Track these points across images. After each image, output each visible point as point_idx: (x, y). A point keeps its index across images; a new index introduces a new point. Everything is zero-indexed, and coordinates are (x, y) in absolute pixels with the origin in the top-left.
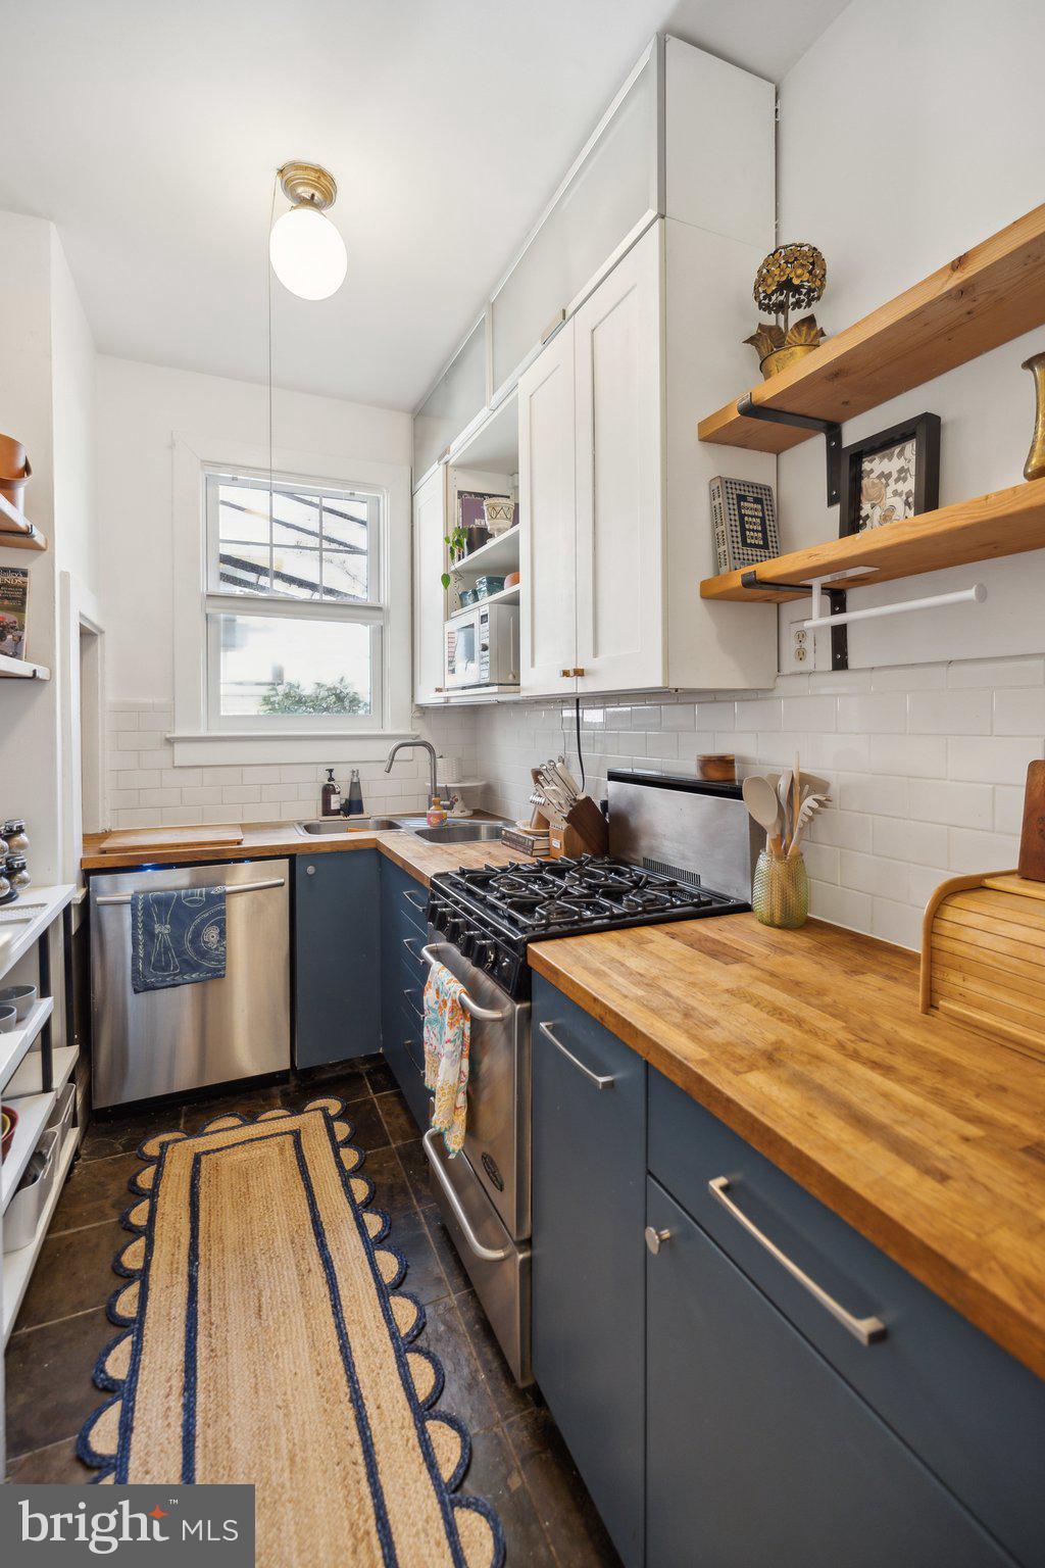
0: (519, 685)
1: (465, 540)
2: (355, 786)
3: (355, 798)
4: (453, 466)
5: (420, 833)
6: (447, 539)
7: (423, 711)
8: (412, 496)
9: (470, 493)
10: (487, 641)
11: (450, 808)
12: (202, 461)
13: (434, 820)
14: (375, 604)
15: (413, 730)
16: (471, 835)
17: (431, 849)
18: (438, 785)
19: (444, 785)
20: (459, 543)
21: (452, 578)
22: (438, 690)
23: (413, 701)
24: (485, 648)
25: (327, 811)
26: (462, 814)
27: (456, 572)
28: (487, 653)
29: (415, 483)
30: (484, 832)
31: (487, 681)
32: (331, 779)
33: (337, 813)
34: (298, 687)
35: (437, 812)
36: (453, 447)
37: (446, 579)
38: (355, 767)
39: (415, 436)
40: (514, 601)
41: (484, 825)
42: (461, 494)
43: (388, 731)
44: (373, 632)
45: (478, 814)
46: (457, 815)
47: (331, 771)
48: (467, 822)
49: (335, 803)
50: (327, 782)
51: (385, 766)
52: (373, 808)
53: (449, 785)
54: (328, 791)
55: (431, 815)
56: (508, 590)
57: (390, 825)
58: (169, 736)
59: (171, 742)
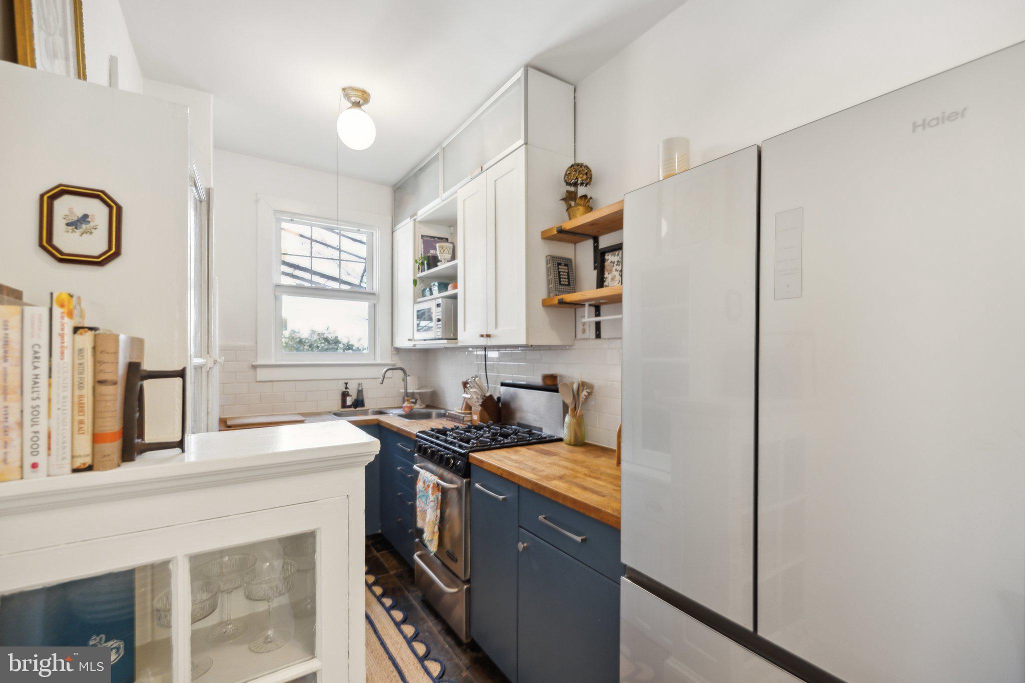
0: (456, 339)
1: (426, 262)
2: (360, 392)
3: (360, 398)
4: (418, 222)
5: (400, 416)
6: (416, 261)
7: (398, 350)
8: (393, 233)
9: (428, 236)
10: (440, 317)
11: (415, 403)
12: (274, 210)
13: (407, 410)
14: (371, 291)
15: (392, 361)
16: (428, 416)
17: (410, 422)
18: (408, 391)
19: (412, 391)
20: (422, 263)
21: (418, 282)
22: (409, 340)
23: (392, 345)
24: (439, 320)
25: (344, 405)
26: (421, 407)
27: (420, 278)
28: (440, 323)
29: (395, 227)
30: (434, 415)
31: (440, 337)
32: (346, 388)
33: (350, 407)
35: (409, 405)
36: (420, 213)
37: (415, 282)
38: (360, 381)
39: (395, 200)
40: (454, 297)
41: (434, 412)
42: (423, 236)
43: (378, 361)
44: (370, 307)
45: (428, 407)
46: (418, 407)
47: (346, 384)
48: (425, 411)
49: (349, 401)
50: (344, 390)
51: (380, 380)
52: (370, 404)
53: (415, 391)
54: (345, 395)
55: (405, 407)
56: (450, 292)
57: (381, 413)
58: (254, 364)
59: (255, 367)
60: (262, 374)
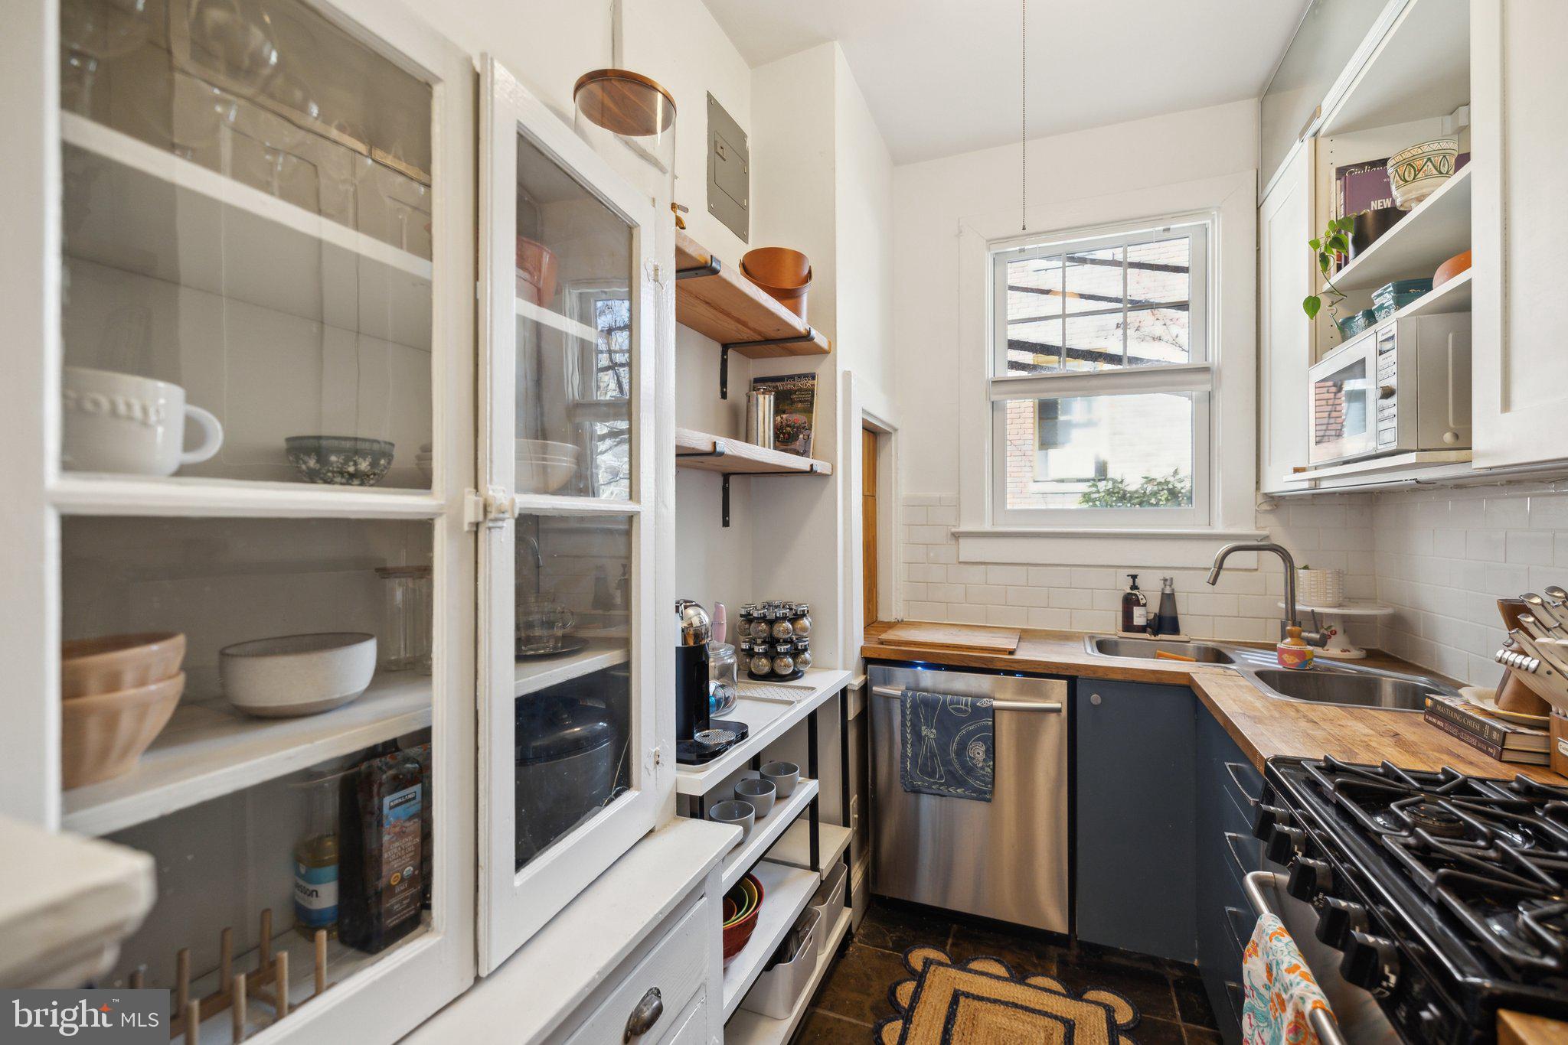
0: (1471, 448)
1: (1350, 235)
2: (1168, 599)
3: (1167, 613)
4: (1326, 136)
5: (1263, 675)
6: (1314, 244)
7: (1276, 502)
8: (1258, 209)
9: (1361, 166)
10: (1392, 382)
11: (1322, 643)
12: (988, 241)
13: (1290, 660)
14: (1202, 364)
15: (1257, 528)
16: (1364, 693)
18: (1298, 607)
19: (1309, 609)
20: (1337, 242)
21: (1325, 302)
22: (1297, 470)
23: (1258, 488)
24: (1388, 393)
25: (1128, 625)
26: (1346, 655)
27: (1333, 291)
28: (1394, 400)
29: (1264, 187)
30: (1387, 691)
31: (1393, 447)
32: (1134, 587)
33: (1142, 629)
34: (1122, 482)
35: (1295, 648)
36: (1326, 104)
37: (1312, 305)
38: (1168, 574)
39: (1262, 124)
41: (1389, 679)
42: (1341, 172)
43: (1219, 528)
44: (1196, 402)
45: (1373, 656)
46: (1335, 654)
47: (1134, 577)
48: (1354, 669)
49: (1139, 617)
50: (1129, 591)
51: (1208, 575)
52: (1196, 628)
53: (1317, 610)
54: (1130, 602)
55: (1282, 652)
56: (1443, 287)
57: (1217, 656)
58: (954, 530)
59: (956, 536)
60: (970, 550)
